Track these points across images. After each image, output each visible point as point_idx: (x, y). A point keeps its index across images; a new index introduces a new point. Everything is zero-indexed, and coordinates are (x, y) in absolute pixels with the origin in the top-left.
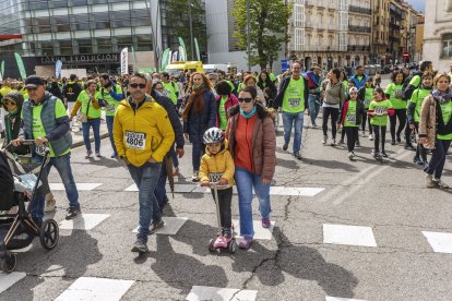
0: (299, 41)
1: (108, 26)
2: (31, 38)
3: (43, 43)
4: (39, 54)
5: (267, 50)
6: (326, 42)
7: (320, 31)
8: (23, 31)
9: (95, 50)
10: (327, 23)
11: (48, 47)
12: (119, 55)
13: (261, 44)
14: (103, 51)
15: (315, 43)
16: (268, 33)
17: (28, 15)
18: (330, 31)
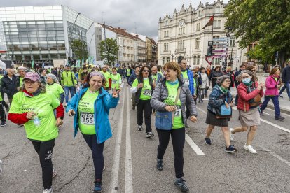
0: (121, 58)
1: (47, 50)
2: (11, 53)
3: (16, 55)
4: (15, 59)
5: (111, 60)
6: (130, 59)
7: (128, 55)
8: (6, 50)
9: (41, 59)
10: (130, 52)
11: (18, 56)
12: (52, 61)
13: (109, 58)
14: (45, 59)
15: (126, 59)
16: (111, 55)
17: (9, 43)
18: (132, 55)
